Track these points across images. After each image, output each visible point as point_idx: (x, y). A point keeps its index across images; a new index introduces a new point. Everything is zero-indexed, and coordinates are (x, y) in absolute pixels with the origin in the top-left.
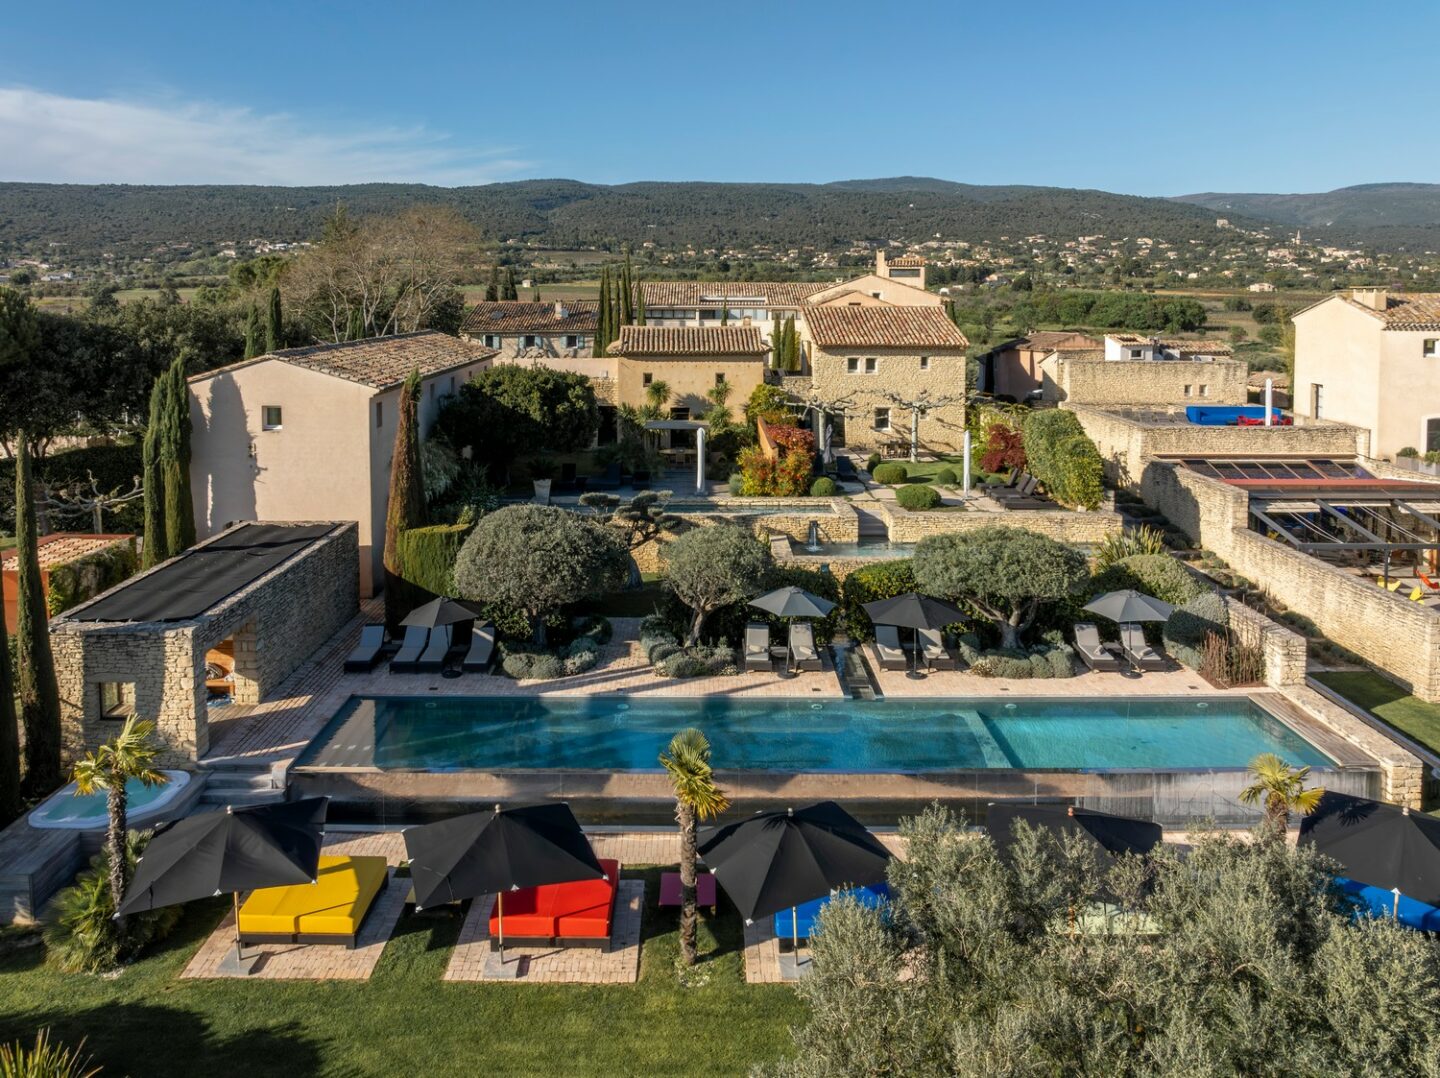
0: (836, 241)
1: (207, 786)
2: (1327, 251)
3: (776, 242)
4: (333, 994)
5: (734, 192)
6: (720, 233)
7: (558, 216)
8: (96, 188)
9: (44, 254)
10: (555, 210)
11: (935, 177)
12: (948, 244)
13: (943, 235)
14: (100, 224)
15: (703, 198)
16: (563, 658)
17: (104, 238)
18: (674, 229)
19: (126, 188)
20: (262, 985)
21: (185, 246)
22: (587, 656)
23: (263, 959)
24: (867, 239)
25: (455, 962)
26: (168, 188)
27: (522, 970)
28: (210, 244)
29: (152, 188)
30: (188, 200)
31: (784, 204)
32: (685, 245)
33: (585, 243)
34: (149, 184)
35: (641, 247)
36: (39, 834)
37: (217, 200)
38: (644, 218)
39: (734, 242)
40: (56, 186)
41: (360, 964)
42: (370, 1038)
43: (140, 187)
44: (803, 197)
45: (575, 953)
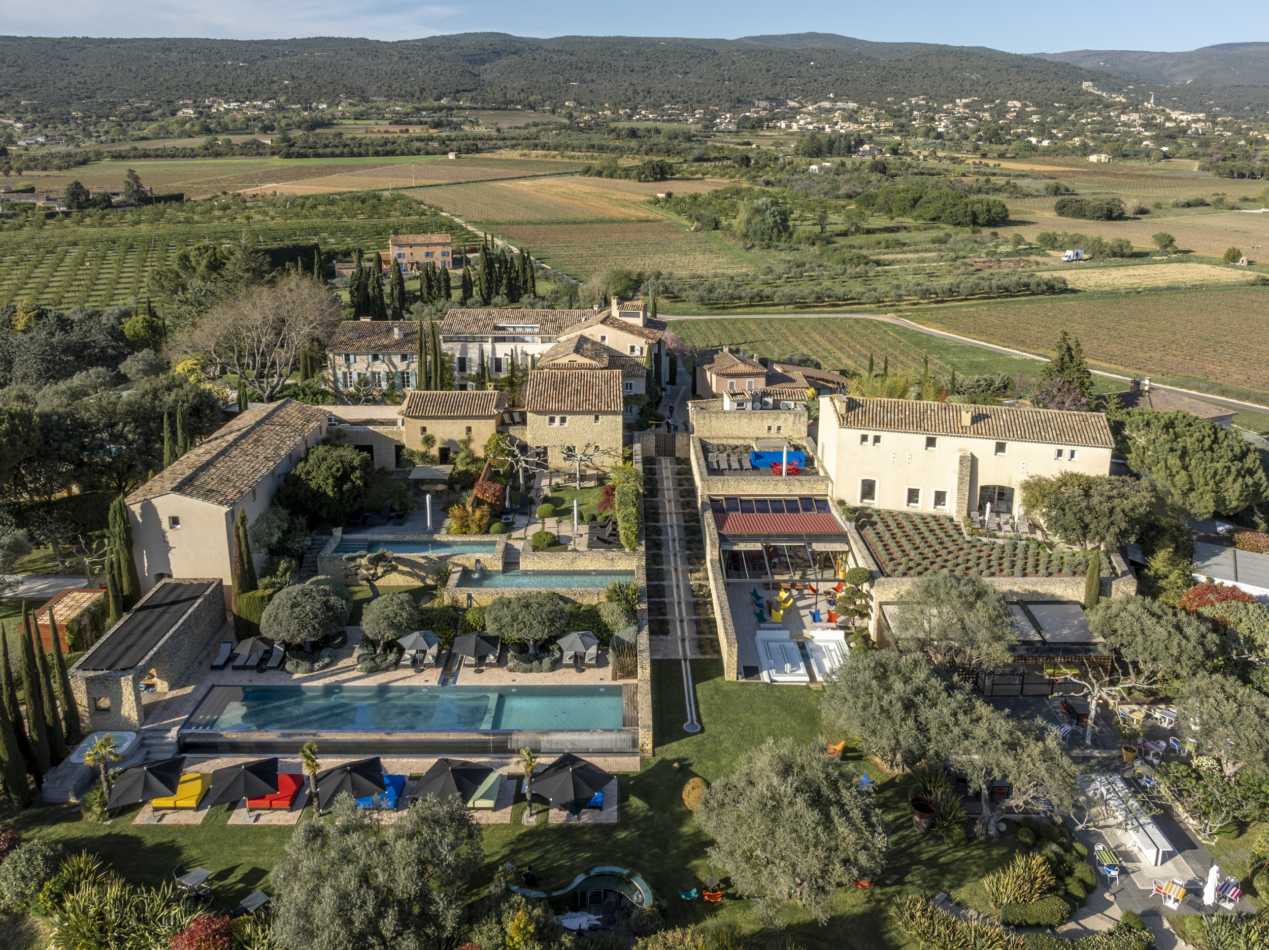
0: (740, 101)
1: (144, 739)
2: (1174, 115)
3: (685, 102)
4: (187, 829)
5: (652, 48)
6: (636, 92)
7: (489, 72)
8: (59, 41)
9: (17, 112)
10: (487, 65)
11: (838, 33)
12: (840, 104)
13: (836, 95)
14: (66, 81)
15: (622, 55)
16: (313, 662)
17: (71, 96)
18: (594, 87)
19: (87, 40)
20: (161, 826)
21: (146, 104)
22: (327, 660)
23: (163, 816)
24: (767, 98)
25: (233, 816)
26: (126, 40)
27: (256, 820)
28: (170, 102)
29: (111, 41)
30: (146, 54)
31: (696, 61)
32: (602, 104)
33: (512, 102)
34: (108, 37)
35: (563, 106)
36: (75, 766)
37: (174, 55)
38: (567, 75)
39: (647, 101)
40: (21, 38)
41: (197, 818)
42: (197, 845)
43: (100, 40)
44: (715, 53)
45: (278, 812)
